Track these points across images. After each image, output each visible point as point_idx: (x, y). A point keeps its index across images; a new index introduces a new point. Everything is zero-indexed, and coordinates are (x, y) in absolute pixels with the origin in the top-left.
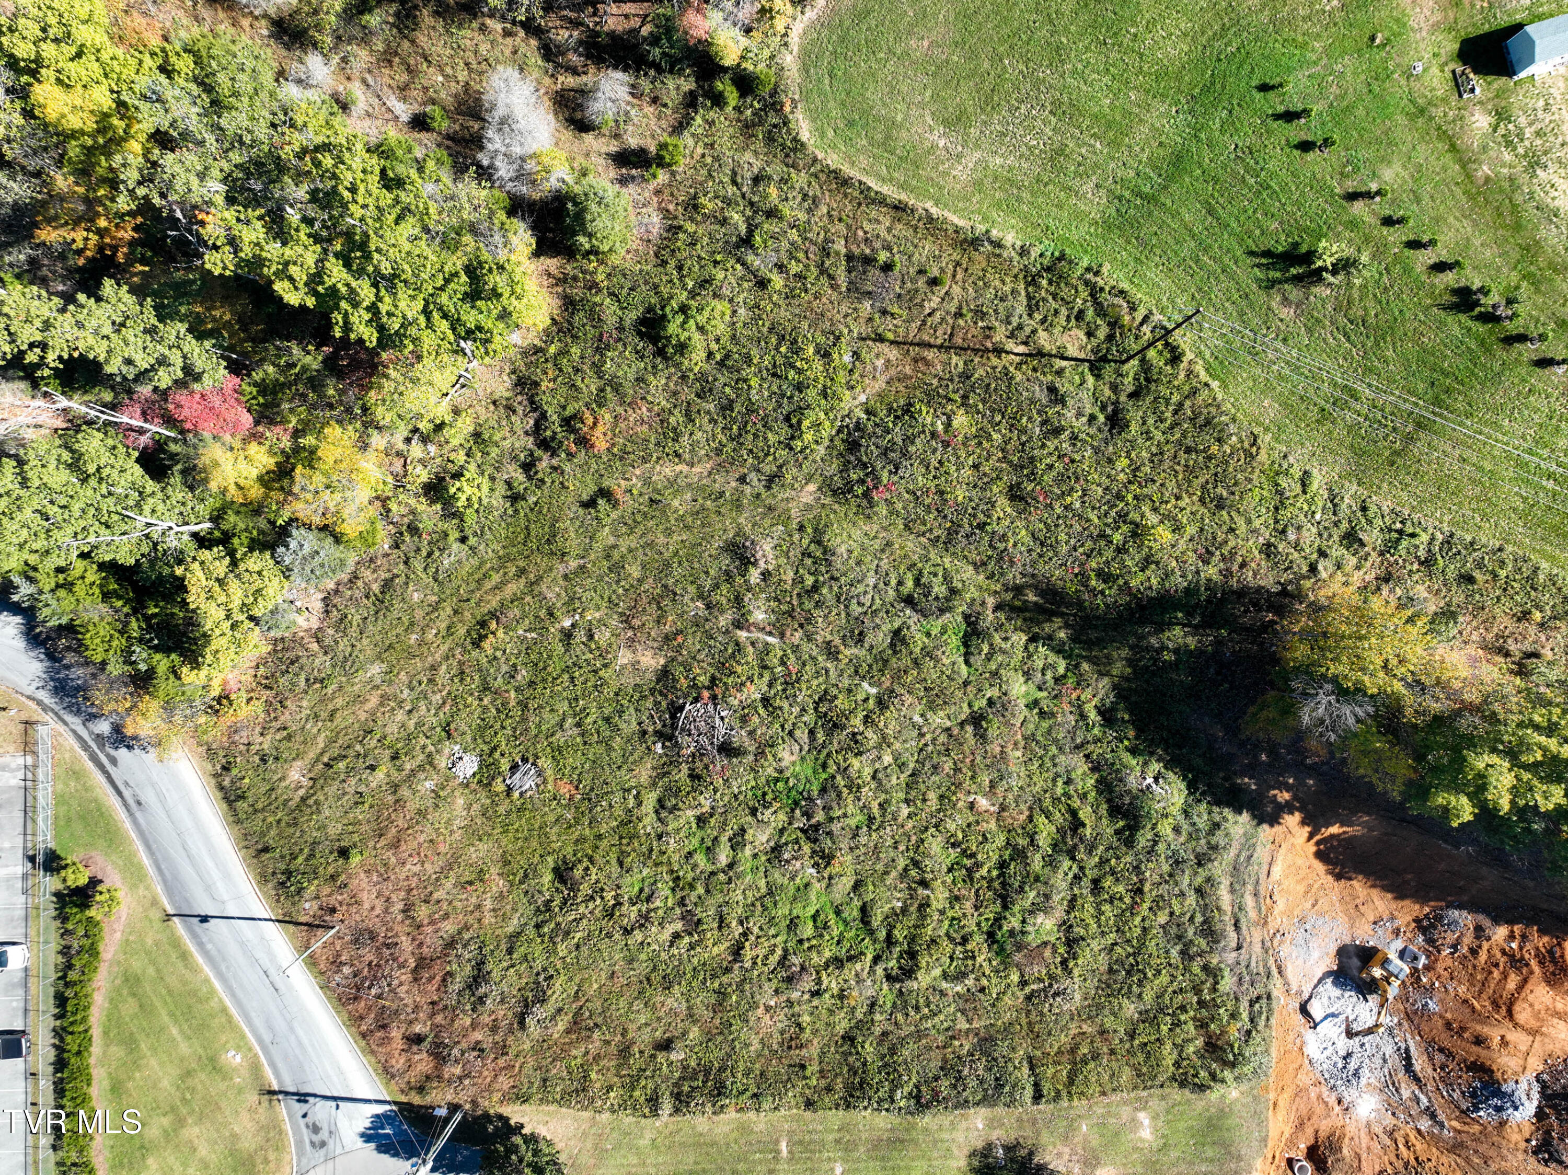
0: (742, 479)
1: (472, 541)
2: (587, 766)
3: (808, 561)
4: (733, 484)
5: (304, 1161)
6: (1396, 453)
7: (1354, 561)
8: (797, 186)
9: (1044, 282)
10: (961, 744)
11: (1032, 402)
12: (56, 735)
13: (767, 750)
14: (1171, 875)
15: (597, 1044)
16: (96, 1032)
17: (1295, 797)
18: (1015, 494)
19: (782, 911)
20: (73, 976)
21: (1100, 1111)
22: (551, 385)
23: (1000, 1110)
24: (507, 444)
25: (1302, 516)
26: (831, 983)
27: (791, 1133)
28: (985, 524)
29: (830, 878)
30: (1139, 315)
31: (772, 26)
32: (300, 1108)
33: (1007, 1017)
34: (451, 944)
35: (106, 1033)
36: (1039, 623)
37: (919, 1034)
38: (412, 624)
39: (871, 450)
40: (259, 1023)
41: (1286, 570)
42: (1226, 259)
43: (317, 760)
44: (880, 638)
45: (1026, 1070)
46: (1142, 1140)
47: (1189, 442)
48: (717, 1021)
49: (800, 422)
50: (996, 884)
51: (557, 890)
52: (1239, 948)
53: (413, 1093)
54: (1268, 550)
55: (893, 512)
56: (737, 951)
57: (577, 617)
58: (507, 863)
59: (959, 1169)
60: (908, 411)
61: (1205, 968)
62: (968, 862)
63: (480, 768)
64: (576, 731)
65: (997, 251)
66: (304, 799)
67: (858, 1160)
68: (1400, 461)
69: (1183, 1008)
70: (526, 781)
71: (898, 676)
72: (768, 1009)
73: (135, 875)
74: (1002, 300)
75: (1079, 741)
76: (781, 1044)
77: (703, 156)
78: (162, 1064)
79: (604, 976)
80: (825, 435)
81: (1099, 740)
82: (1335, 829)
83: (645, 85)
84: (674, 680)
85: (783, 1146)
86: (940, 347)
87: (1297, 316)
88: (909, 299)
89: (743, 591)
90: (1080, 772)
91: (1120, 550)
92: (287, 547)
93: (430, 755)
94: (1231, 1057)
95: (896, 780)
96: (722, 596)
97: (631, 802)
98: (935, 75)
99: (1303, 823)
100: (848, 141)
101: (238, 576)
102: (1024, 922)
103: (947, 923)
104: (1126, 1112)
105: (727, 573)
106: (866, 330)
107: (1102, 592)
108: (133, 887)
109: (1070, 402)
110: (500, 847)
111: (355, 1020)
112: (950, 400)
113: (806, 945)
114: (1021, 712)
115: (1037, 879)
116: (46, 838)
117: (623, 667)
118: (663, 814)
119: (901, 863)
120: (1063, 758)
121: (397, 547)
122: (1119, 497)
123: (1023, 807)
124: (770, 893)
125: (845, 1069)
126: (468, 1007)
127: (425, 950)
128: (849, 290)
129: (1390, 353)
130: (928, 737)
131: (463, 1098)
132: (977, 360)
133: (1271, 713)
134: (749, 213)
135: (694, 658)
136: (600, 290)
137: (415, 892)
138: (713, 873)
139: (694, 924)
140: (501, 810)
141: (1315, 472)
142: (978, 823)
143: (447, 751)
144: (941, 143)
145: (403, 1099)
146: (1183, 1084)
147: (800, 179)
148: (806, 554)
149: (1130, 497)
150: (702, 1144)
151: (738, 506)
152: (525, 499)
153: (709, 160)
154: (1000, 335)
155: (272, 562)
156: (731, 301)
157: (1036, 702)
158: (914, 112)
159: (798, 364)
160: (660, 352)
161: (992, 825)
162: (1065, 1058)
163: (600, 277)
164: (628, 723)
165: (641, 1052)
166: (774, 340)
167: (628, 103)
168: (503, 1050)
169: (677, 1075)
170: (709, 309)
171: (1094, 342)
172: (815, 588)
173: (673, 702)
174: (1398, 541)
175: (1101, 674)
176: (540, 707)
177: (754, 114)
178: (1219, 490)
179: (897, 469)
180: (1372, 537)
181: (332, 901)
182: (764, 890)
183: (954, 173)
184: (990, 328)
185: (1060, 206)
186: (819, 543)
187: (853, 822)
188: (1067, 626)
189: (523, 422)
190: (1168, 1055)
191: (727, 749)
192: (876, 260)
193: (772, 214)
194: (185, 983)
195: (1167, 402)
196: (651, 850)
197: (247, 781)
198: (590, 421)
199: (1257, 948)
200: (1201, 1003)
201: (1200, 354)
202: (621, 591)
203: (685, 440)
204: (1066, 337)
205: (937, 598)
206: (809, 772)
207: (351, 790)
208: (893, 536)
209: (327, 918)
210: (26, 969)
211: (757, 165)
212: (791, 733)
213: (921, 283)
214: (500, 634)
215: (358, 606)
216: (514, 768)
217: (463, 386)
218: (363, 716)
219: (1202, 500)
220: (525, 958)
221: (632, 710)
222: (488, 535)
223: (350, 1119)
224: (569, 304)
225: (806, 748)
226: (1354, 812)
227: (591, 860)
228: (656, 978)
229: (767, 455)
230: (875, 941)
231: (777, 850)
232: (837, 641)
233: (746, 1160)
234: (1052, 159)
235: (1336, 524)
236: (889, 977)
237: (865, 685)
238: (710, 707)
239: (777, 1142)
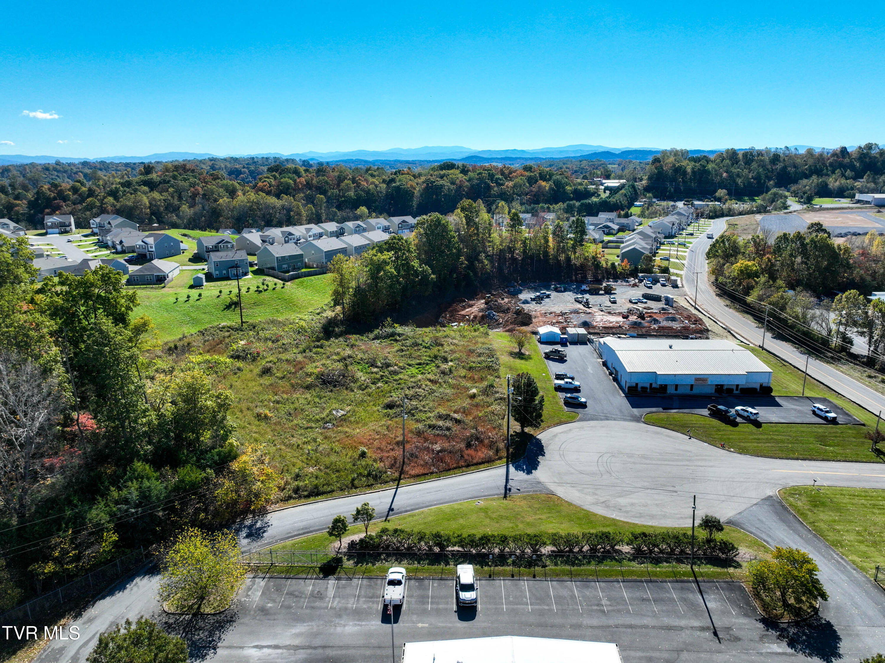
5: (545, 491)
18: (276, 341)
29: (405, 367)
32: (514, 490)
51: (396, 409)
53: (500, 455)
56: (431, 381)
59: (520, 361)
64: (323, 404)
66: (327, 468)
105: (272, 375)
110: (372, 421)
113: (431, 372)
118: (368, 388)
126: (451, 431)
127: (421, 441)
140: (353, 419)
145: (505, 459)
165: (476, 402)
173: (320, 384)
182: (406, 376)
223: (519, 476)
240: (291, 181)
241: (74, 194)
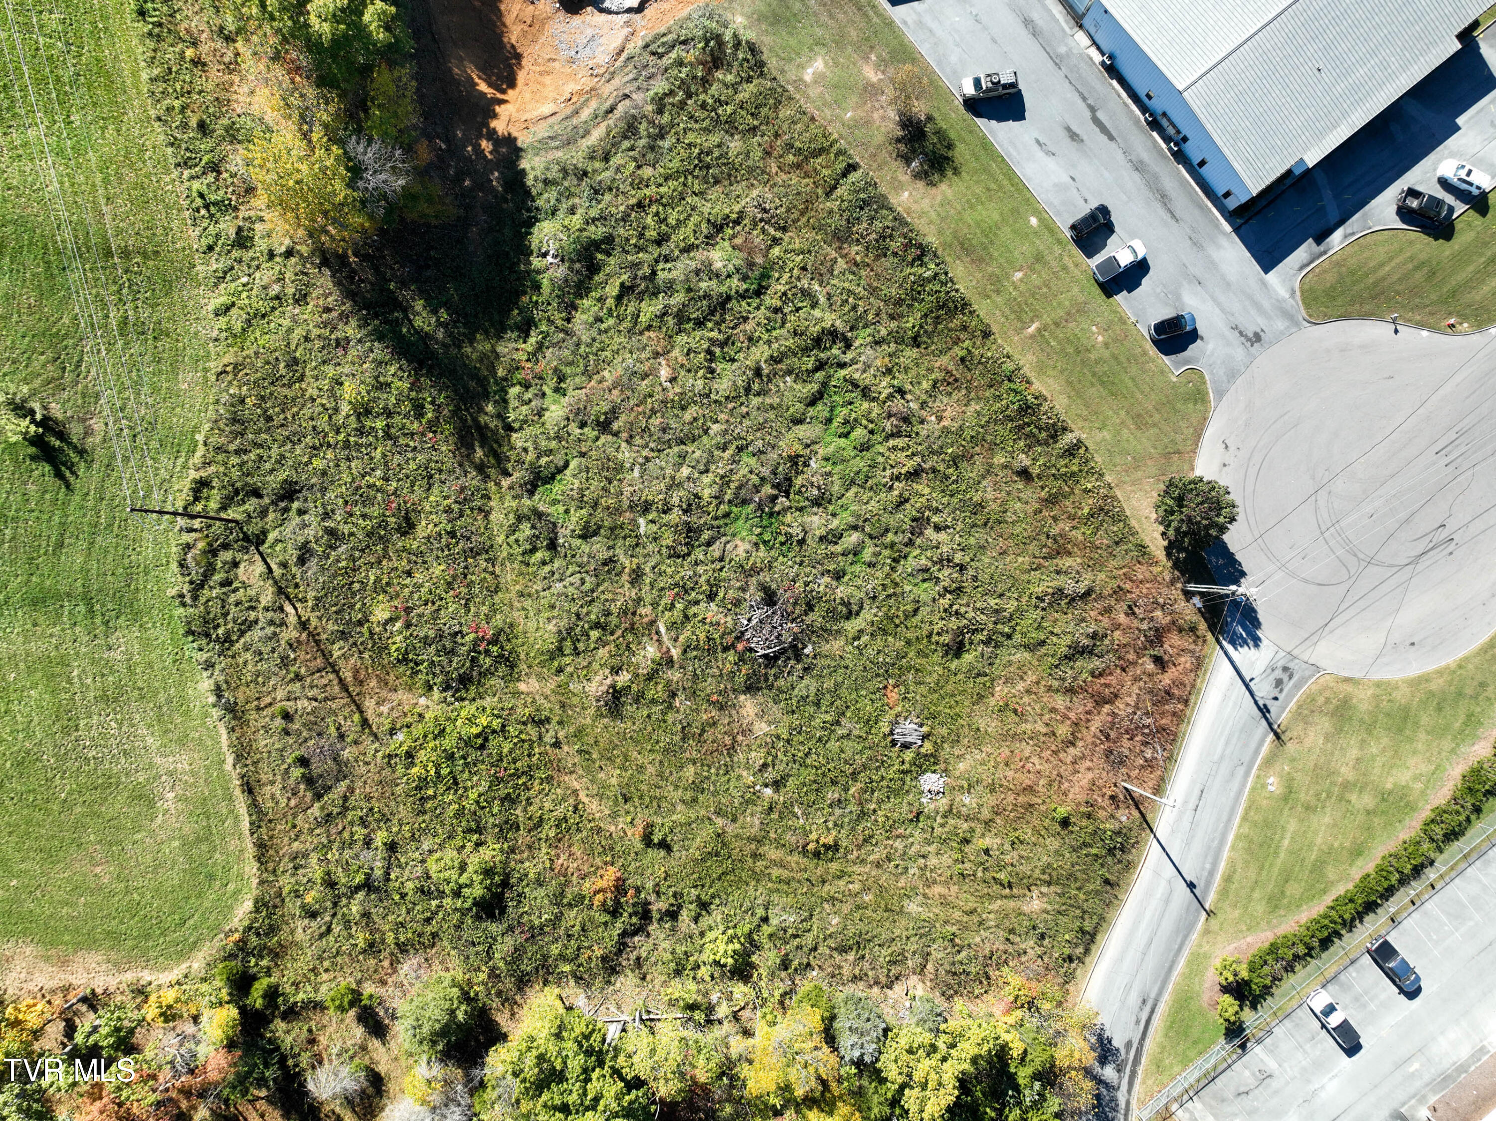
0: (557, 744)
1: (760, 912)
2: (863, 693)
3: (581, 646)
4: (566, 748)
5: (1307, 673)
6: (145, 255)
7: (258, 227)
8: (293, 880)
9: (221, 631)
10: (631, 424)
11: (323, 569)
12: (1142, 1103)
13: (747, 567)
14: (610, 189)
15: (1061, 525)
16: (1328, 900)
17: (480, 136)
18: (408, 526)
19: (860, 463)
20: (1301, 950)
21: (828, 112)
22: (595, 948)
23: (883, 189)
24: (666, 945)
25: (254, 292)
26: (884, 387)
27: (1018, 332)
28: (448, 533)
29: (807, 446)
30: (187, 538)
31: (177, 1000)
32: (1273, 707)
33: (810, 235)
34: (1070, 691)
35: (1324, 891)
36: (495, 432)
37: (873, 291)
38: (858, 907)
39: (457, 665)
40: (1235, 785)
41: (306, 274)
42: (90, 504)
43: (1013, 896)
44: (598, 547)
45: (839, 191)
46: (826, 64)
47: (262, 423)
48: (978, 449)
49: (477, 736)
50: (717, 317)
51: (971, 643)
52: (626, 96)
53: (1199, 633)
54: (301, 299)
55: (494, 610)
56: (915, 474)
57: (758, 788)
58: (981, 697)
59: (950, 186)
60: (405, 659)
61: (660, 111)
62: (717, 351)
63: (926, 771)
64: (843, 721)
65: (224, 686)
66: (1049, 884)
67: (1000, 266)
68: (150, 248)
69: (704, 106)
70: (909, 730)
71: (618, 511)
72: (940, 419)
73: (1198, 961)
74: (261, 653)
75: (561, 335)
76: (958, 389)
77: (327, 970)
78: (1316, 833)
79: (1008, 559)
80: (473, 710)
81: (549, 320)
82: (483, 87)
83: (305, 1059)
84: (749, 678)
85: (1032, 329)
86: (336, 672)
87: (93, 414)
88: (315, 727)
89: (642, 678)
90: (584, 317)
91: (388, 414)
92: (862, 1055)
93: (945, 816)
94: (712, 43)
95: (696, 452)
96: (657, 691)
97: (865, 639)
98: (119, 843)
99: (495, 116)
100: (227, 869)
101: (910, 1076)
102: (729, 276)
103: (774, 333)
104: (814, 92)
105: (637, 701)
106: (367, 740)
107: (432, 403)
108: (1206, 956)
109: (301, 539)
110: (972, 711)
111: (1179, 717)
112: (371, 634)
113: (871, 426)
114: (573, 396)
115: (689, 290)
116: (1221, 1048)
117: (769, 723)
118: (855, 608)
119: (756, 401)
120: (584, 338)
121: (808, 965)
122: (347, 445)
123: (644, 338)
124: (853, 482)
125: (940, 327)
126: (1106, 642)
127: (1090, 706)
128: (345, 777)
129: (66, 320)
130: (645, 453)
131: (1176, 593)
132: (324, 636)
133: (423, 206)
134: (344, 901)
135: (721, 675)
136: (493, 969)
137: (1054, 748)
138: (871, 537)
139: (919, 522)
140: (944, 731)
141: (211, 308)
142: (682, 366)
143: (932, 806)
144: (171, 795)
145: (1209, 636)
146: (761, 64)
147: (286, 882)
148: (576, 653)
149: (341, 437)
150: (1075, 390)
151: (579, 733)
152: (698, 897)
153: (326, 964)
154: (291, 633)
155: (882, 1058)
156: (423, 861)
157: (557, 390)
158: (162, 835)
159: (432, 772)
160: (505, 884)
161: (676, 353)
162: (809, 168)
163: (482, 976)
164: (807, 687)
165: (1043, 488)
166: (429, 805)
167: (331, 1061)
168: (1119, 592)
169: (1039, 449)
170: (441, 875)
171: (239, 556)
172: (597, 625)
173: (766, 666)
174: (215, 204)
175: (497, 356)
176: (846, 762)
177: (262, 958)
178: (283, 371)
179: (456, 633)
180: (227, 226)
181: (1107, 802)
182: (854, 489)
183: (187, 768)
184: (291, 645)
185: (150, 665)
186: (560, 649)
187: (752, 461)
188: (481, 410)
189: (641, 945)
190: (747, 91)
191: (770, 598)
192: (303, 775)
193: (330, 883)
194: (1247, 863)
195: (242, 464)
196: (889, 596)
197: (1067, 937)
198: (600, 897)
199: (617, 82)
200: (689, 96)
201: (185, 467)
202: (713, 771)
203: (559, 812)
204: (252, 581)
205: (533, 527)
206: (740, 522)
207: (1015, 854)
208: (513, 595)
209: (1121, 797)
210: (1323, 986)
211: (300, 924)
212: (721, 559)
213: (296, 726)
214: (813, 836)
215: (874, 959)
216: (906, 746)
217: (649, 1012)
218: (954, 889)
219: (301, 379)
220: (1039, 628)
221: (796, 691)
222: (747, 904)
223: (1252, 664)
224: (523, 982)
225: (724, 539)
226: (458, 83)
227: (929, 636)
228: (980, 519)
229: (523, 741)
230: (829, 377)
231: (817, 502)
232: (625, 577)
233: (1063, 350)
234: (116, 700)
235: (240, 261)
236: (848, 346)
237: (642, 530)
238: (748, 635)
239: (1032, 337)
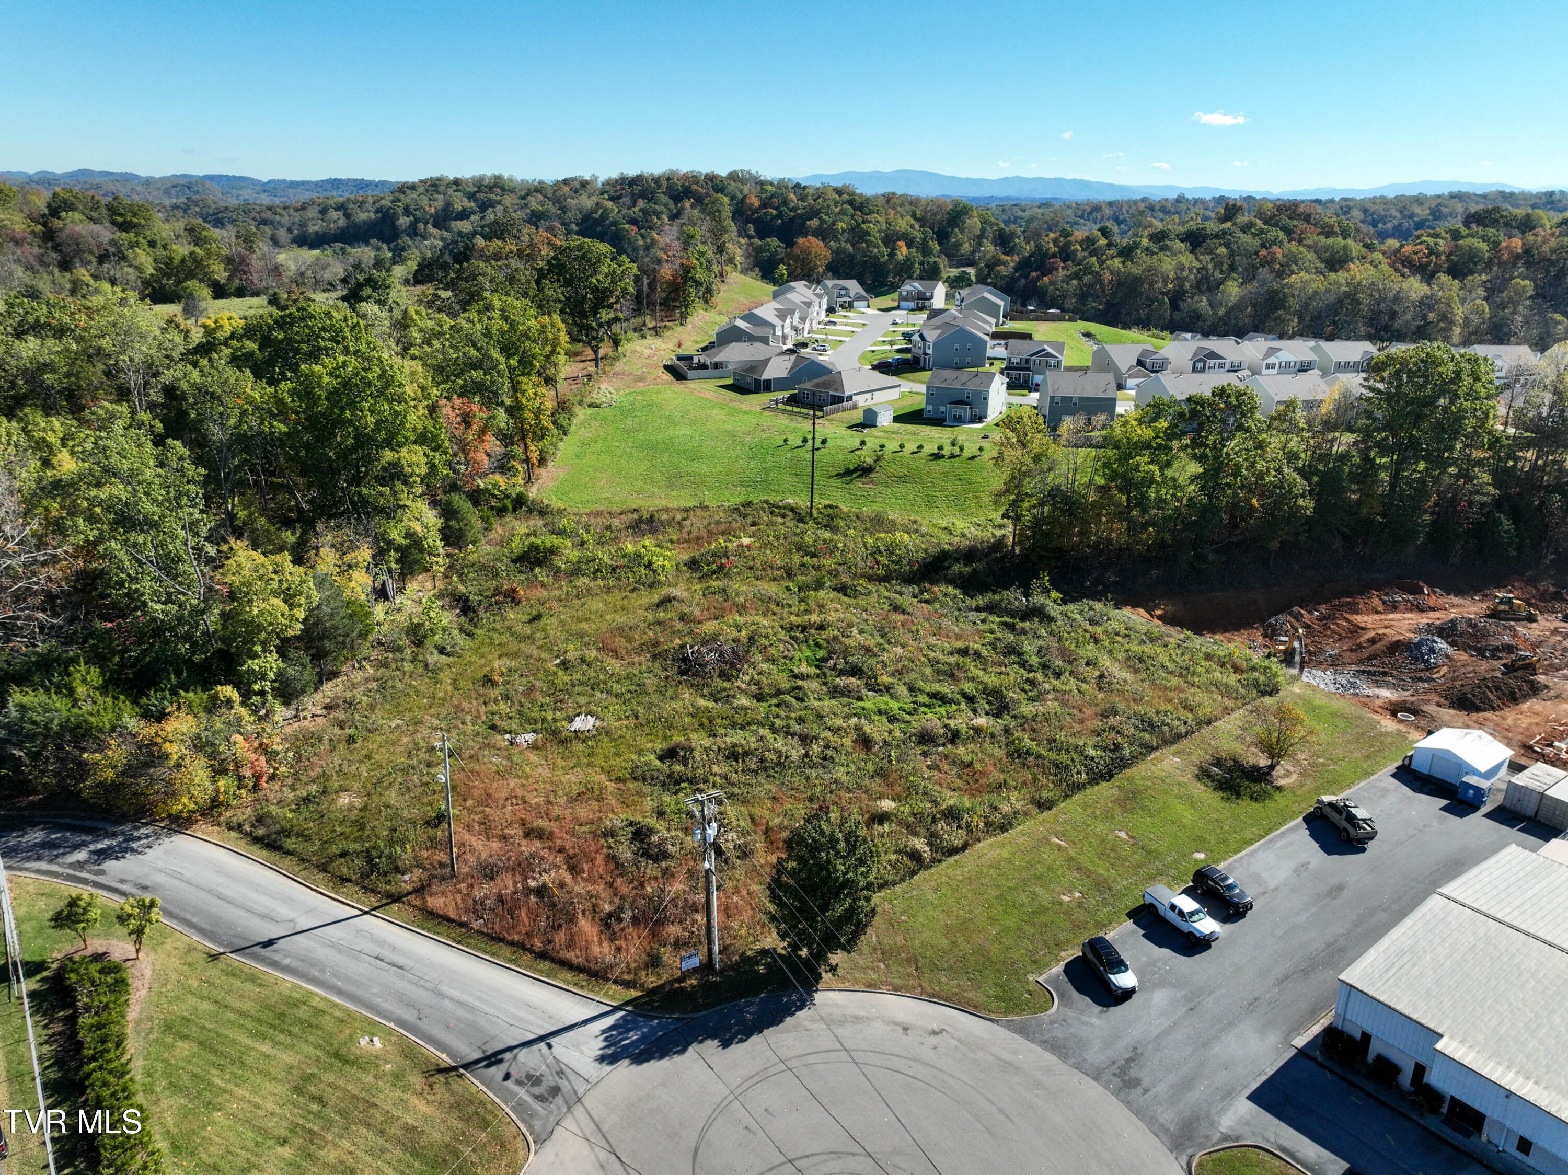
1: (449, 650)
2: (635, 706)
5: (538, 1124)
13: (770, 650)
23: (1174, 744)
26: (957, 725)
27: (1050, 831)
29: (888, 690)
32: (497, 1072)
34: (594, 834)
37: (1057, 726)
40: (389, 1005)
49: (649, 562)
55: (743, 575)
56: (863, 738)
57: (562, 657)
58: (608, 771)
63: (540, 734)
67: (1127, 820)
70: (587, 723)
76: (967, 783)
82: (1158, 611)
84: (664, 652)
85: (1057, 841)
87: (876, 486)
93: (485, 743)
108: (156, 946)
113: (915, 721)
117: (621, 664)
126: (648, 863)
127: (571, 847)
140: (577, 745)
143: (501, 737)
145: (634, 993)
164: (648, 679)
187: (869, 661)
189: (451, 612)
191: (740, 658)
194: (263, 998)
202: (587, 639)
212: (778, 639)
216: (571, 722)
221: (646, 674)
223: (575, 1049)
227: (687, 740)
233: (1038, 863)
239: (1048, 842)
240: (1484, 246)
241: (1083, 250)
